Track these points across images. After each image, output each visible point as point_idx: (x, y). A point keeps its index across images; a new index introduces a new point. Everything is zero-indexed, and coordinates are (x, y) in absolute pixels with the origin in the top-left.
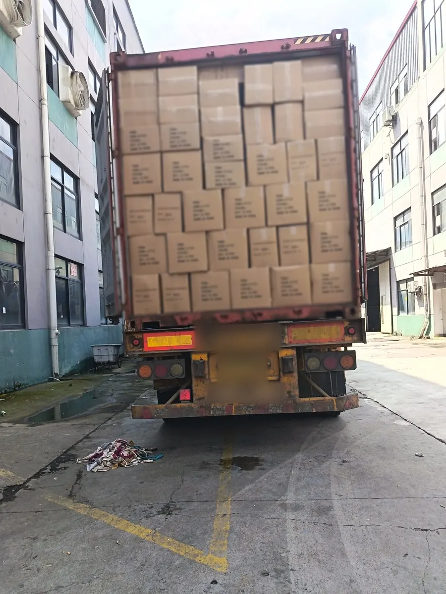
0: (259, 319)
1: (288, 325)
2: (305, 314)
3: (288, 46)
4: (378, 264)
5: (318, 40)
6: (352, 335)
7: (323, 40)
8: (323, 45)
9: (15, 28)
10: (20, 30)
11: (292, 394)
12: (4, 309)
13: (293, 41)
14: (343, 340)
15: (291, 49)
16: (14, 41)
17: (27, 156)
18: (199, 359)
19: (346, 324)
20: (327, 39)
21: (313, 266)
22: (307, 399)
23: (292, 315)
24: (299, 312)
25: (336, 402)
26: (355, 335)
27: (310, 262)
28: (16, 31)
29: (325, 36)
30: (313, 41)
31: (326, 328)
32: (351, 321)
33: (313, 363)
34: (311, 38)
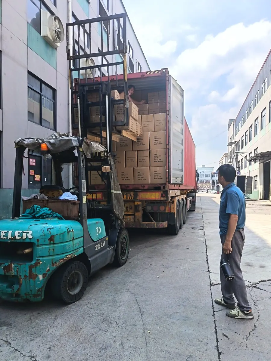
0: (128, 189)
1: (139, 191)
2: (146, 188)
3: (144, 75)
4: (270, 159)
5: (156, 73)
6: (164, 197)
7: (158, 73)
8: (158, 75)
9: (56, 44)
10: (58, 44)
11: (139, 220)
12: (45, 179)
13: (146, 73)
14: (160, 199)
15: (145, 76)
16: (56, 49)
17: (60, 105)
18: (103, 204)
19: (162, 192)
20: (160, 72)
21: (151, 167)
22: (145, 222)
23: (141, 188)
24: (144, 187)
25: (156, 224)
26: (165, 197)
27: (150, 166)
28: (57, 45)
29: (159, 71)
30: (154, 73)
31: (154, 194)
32: (163, 191)
33: (149, 208)
34: (153, 72)
